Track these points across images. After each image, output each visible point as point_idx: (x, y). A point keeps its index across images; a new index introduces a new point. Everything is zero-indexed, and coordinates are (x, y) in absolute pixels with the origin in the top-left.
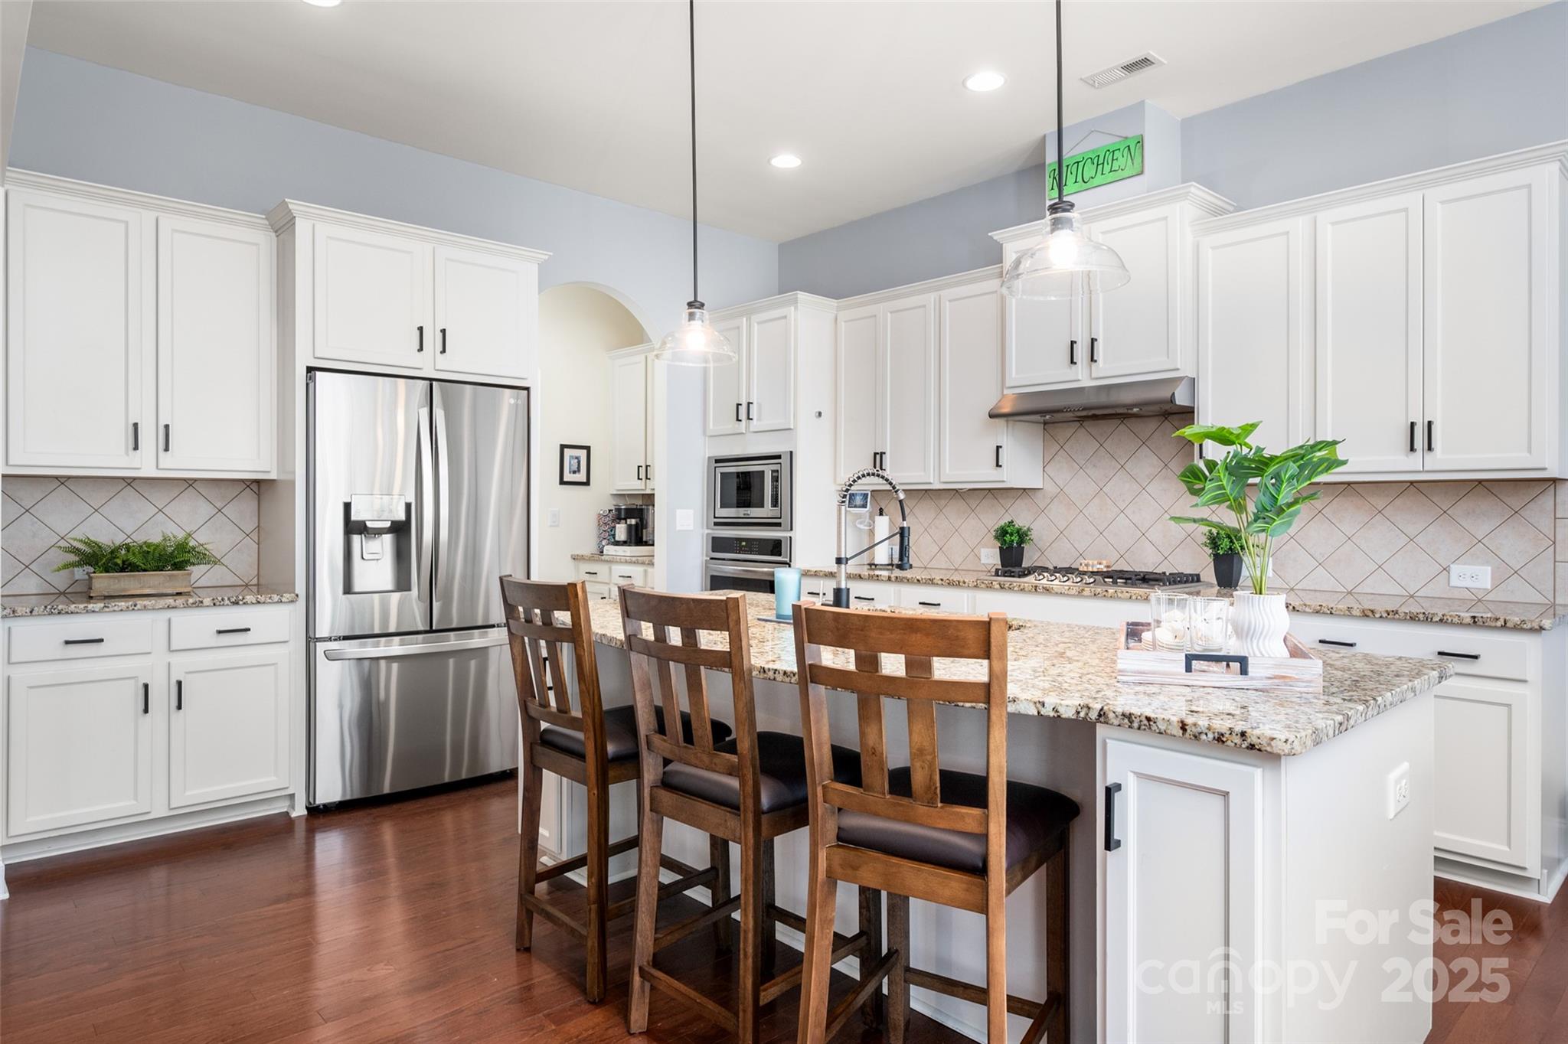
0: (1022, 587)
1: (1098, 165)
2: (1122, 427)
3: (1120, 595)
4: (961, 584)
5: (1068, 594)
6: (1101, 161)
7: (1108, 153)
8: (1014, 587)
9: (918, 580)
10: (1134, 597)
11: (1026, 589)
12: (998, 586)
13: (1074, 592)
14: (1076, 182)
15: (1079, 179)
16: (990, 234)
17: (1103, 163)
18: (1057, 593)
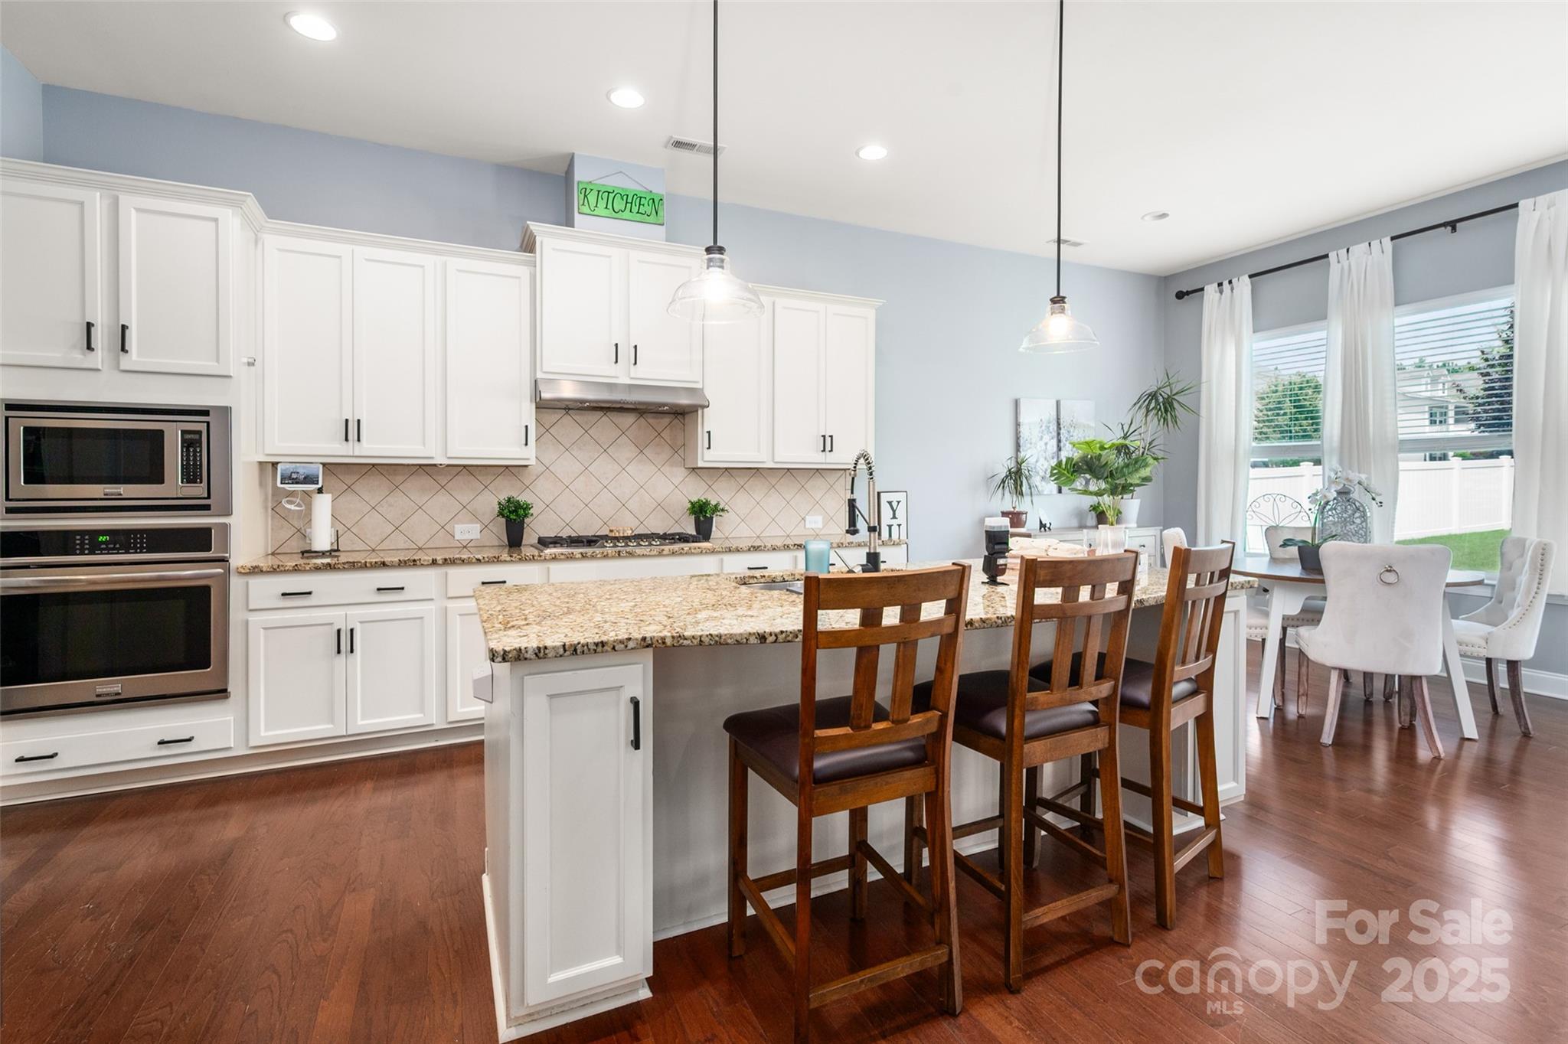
0: (605, 554)
1: (627, 203)
2: (605, 418)
3: (693, 551)
4: (536, 558)
5: (649, 556)
6: (630, 200)
7: (635, 196)
8: (597, 555)
9: (478, 560)
10: (704, 551)
11: (610, 555)
12: (580, 556)
13: (655, 553)
14: (606, 208)
15: (610, 206)
16: (528, 222)
17: (632, 203)
18: (639, 555)
